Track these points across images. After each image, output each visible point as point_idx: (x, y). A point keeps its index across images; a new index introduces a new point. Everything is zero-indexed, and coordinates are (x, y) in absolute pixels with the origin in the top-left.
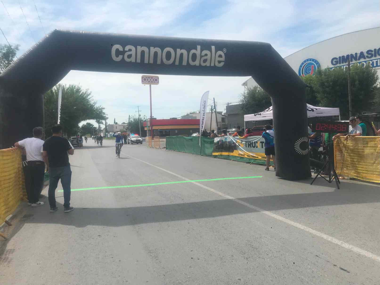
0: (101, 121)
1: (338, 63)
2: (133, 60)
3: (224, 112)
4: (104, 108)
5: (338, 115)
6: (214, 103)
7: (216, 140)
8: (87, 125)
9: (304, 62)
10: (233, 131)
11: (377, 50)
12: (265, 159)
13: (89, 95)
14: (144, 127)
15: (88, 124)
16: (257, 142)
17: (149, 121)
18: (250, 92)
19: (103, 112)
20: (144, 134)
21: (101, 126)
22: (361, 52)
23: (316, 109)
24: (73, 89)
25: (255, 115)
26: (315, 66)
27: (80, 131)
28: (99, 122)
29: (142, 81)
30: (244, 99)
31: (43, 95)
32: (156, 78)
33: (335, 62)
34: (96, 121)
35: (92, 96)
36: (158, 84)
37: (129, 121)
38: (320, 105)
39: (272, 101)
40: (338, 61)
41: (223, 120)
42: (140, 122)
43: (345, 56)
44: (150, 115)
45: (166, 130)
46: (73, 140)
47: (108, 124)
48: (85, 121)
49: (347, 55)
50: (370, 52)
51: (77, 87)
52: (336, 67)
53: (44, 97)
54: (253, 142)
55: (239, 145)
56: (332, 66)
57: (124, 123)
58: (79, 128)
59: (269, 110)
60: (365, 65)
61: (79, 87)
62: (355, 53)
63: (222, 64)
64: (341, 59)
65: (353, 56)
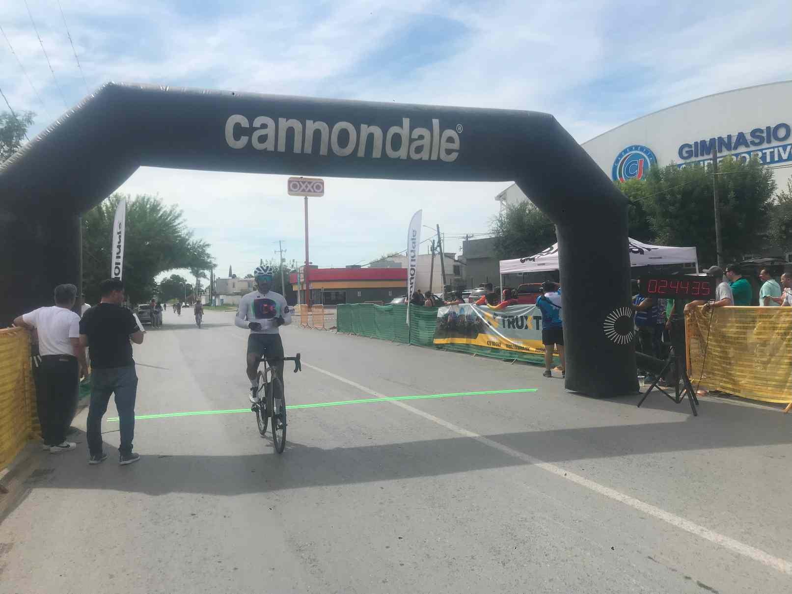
0: (202, 271)
1: (694, 154)
2: (269, 145)
3: (459, 253)
4: (208, 245)
5: (692, 261)
6: (438, 234)
7: (442, 312)
8: (172, 280)
9: (623, 153)
10: (478, 293)
11: (772, 130)
12: (544, 353)
13: (177, 217)
14: (291, 284)
15: (174, 277)
16: (526, 318)
17: (303, 272)
18: (512, 213)
19: (207, 252)
21: (201, 283)
22: (739, 133)
23: (649, 249)
24: (145, 204)
25: (523, 261)
26: (645, 160)
27: (158, 293)
28: (197, 274)
29: (290, 190)
30: (499, 227)
31: (80, 219)
32: (318, 184)
33: (687, 152)
34: (190, 272)
35: (185, 220)
36: (322, 195)
38: (657, 240)
39: (557, 232)
40: (692, 151)
41: (457, 270)
42: (285, 275)
43: (706, 140)
44: (305, 260)
45: (337, 292)
46: (141, 310)
47: (216, 277)
48: (168, 271)
49: (711, 139)
50: (758, 134)
51: (152, 200)
52: (690, 163)
53: (84, 221)
54: (519, 316)
55: (489, 323)
56: (681, 161)
58: (155, 285)
59: (552, 252)
60: (748, 160)
61: (157, 201)
62: (728, 136)
63: (453, 156)
64: (699, 148)
65: (724, 141)
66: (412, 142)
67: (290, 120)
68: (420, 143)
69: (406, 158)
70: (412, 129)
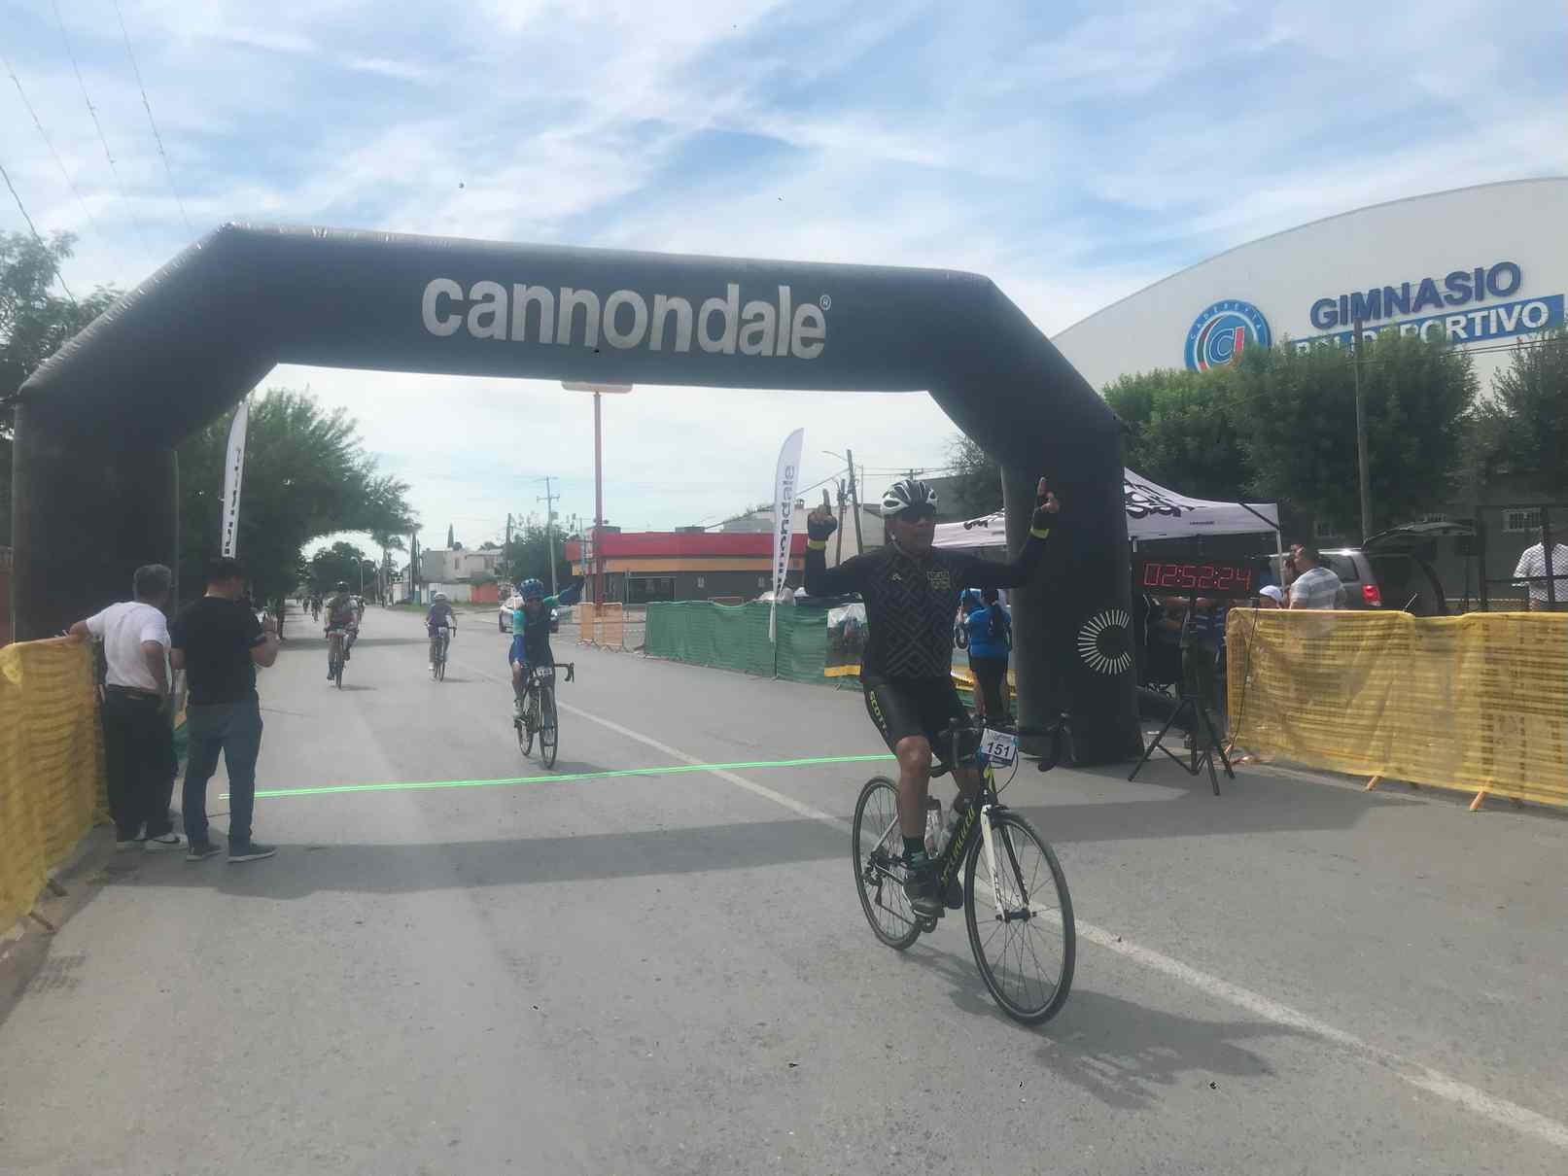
0: (394, 536)
1: (1339, 319)
4: (405, 487)
6: (851, 468)
8: (336, 552)
9: (1206, 315)
13: (345, 433)
14: (569, 562)
21: (392, 558)
24: (283, 406)
26: (1248, 328)
27: (308, 577)
28: (385, 543)
30: (965, 456)
33: (1326, 315)
35: (360, 439)
37: (508, 539)
40: (1337, 312)
42: (555, 544)
43: (1363, 292)
44: (594, 516)
45: (657, 578)
48: (326, 535)
49: (1371, 291)
50: (1459, 282)
51: (297, 399)
56: (1315, 332)
57: (490, 546)
58: (303, 562)
61: (306, 401)
62: (1403, 285)
63: (816, 350)
64: (1349, 307)
65: (1397, 296)
66: (743, 326)
67: (534, 288)
68: (756, 327)
69: (732, 352)
70: (744, 301)
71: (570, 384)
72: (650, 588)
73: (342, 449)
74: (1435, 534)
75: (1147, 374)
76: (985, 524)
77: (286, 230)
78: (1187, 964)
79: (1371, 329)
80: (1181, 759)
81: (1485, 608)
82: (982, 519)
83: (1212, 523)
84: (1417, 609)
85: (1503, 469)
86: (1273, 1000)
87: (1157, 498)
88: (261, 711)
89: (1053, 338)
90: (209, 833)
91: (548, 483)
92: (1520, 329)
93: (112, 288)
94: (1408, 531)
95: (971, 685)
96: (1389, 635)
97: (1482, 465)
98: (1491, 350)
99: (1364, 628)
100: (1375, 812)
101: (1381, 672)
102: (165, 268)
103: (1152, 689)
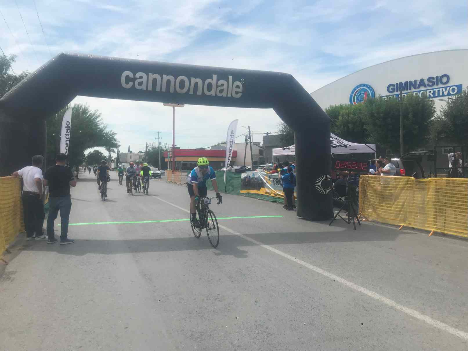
0: (112, 149)
1: (395, 90)
3: (262, 143)
4: (115, 134)
8: (94, 153)
9: (356, 88)
13: (97, 117)
15: (95, 151)
17: (171, 151)
20: (164, 167)
21: (111, 155)
24: (79, 109)
26: (368, 92)
27: (86, 160)
28: (109, 150)
30: (284, 128)
33: (392, 89)
35: (102, 119)
37: (146, 149)
40: (395, 88)
41: (261, 152)
42: (160, 151)
43: (403, 82)
44: (172, 144)
45: (190, 163)
47: (120, 152)
49: (405, 82)
50: (431, 80)
51: (83, 107)
56: (388, 94)
57: (141, 152)
58: (84, 156)
61: (86, 107)
62: (415, 80)
63: (239, 95)
64: (399, 87)
65: (413, 83)
66: (218, 87)
67: (155, 75)
68: (222, 88)
69: (214, 95)
70: (218, 80)
71: (165, 104)
72: (188, 166)
73: (97, 122)
74: (422, 154)
75: (338, 105)
76: (289, 149)
77: (80, 55)
78: (345, 279)
79: (405, 93)
80: (345, 219)
81: (436, 176)
82: (288, 147)
83: (356, 150)
84: (416, 176)
85: (442, 136)
86: (370, 290)
87: (340, 142)
88: (72, 200)
89: (311, 94)
90: (55, 236)
91: (158, 134)
92: (449, 94)
93: (27, 72)
94: (414, 153)
95: (283, 196)
96: (407, 184)
97: (436, 134)
98: (440, 100)
99: (400, 182)
100: (401, 236)
101: (404, 195)
102: (43, 66)
103: (337, 198)
